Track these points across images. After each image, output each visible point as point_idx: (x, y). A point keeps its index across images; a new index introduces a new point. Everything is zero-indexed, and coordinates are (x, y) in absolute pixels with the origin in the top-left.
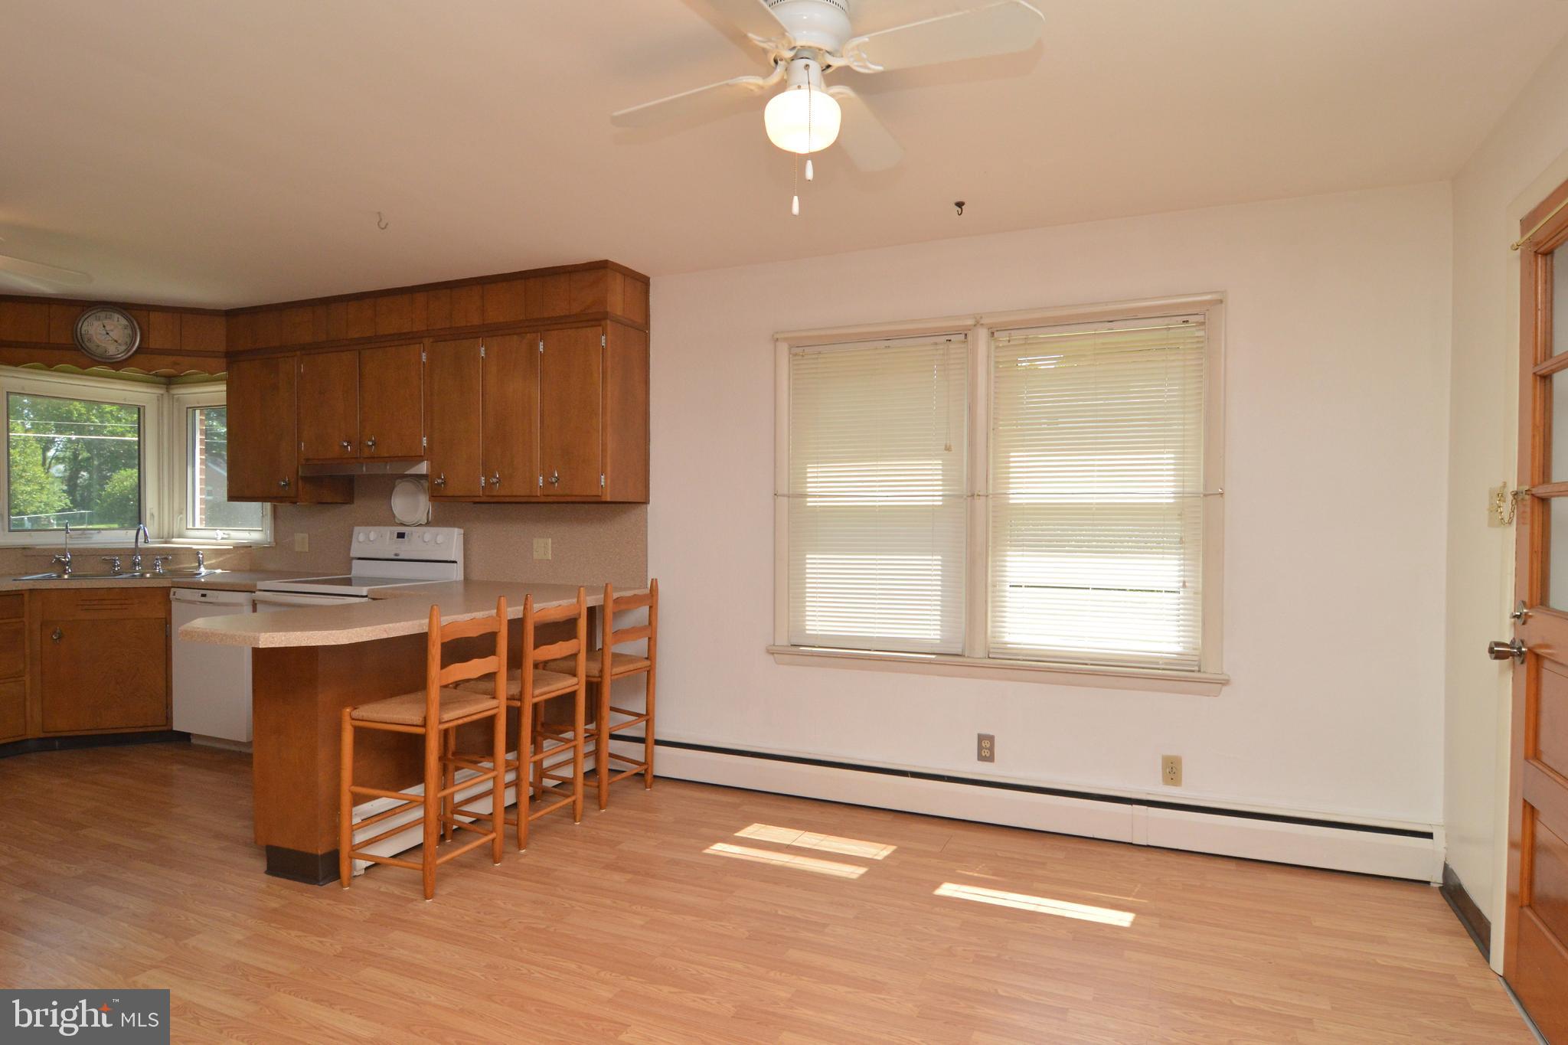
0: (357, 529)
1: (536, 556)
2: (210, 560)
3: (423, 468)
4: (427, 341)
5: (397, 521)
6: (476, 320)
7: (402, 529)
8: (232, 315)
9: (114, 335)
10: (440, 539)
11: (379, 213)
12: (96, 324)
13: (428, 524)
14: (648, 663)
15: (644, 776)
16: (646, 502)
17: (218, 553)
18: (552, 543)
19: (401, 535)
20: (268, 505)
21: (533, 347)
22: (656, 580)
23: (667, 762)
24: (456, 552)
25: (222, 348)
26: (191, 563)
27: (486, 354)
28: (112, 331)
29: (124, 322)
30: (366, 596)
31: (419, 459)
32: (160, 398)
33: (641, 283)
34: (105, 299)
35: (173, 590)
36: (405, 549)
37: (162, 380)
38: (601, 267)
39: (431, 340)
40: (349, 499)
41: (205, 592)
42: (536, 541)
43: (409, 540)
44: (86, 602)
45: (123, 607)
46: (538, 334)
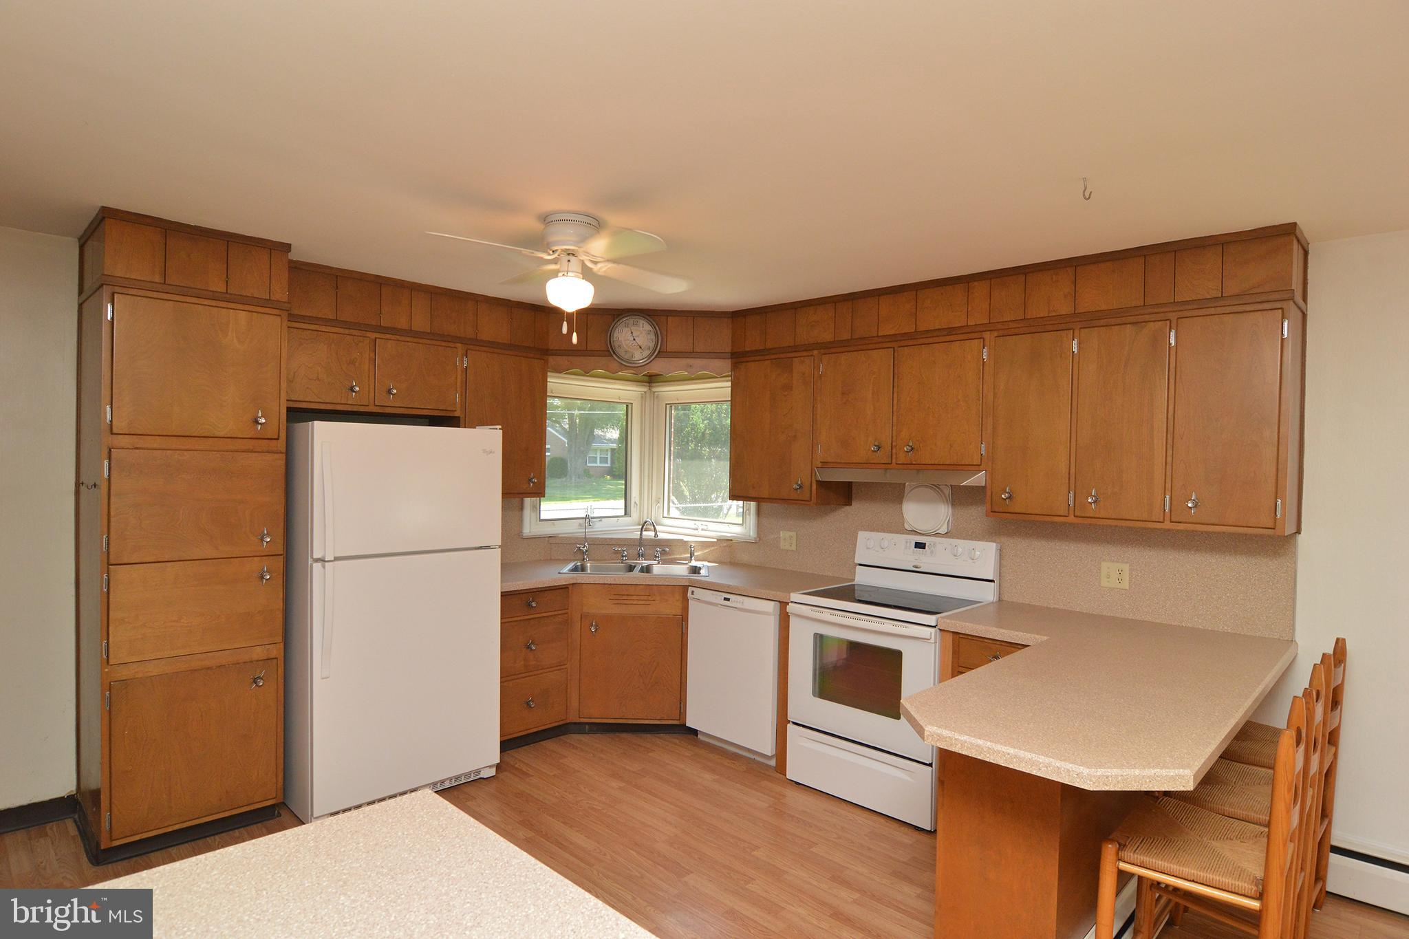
0: (862, 536)
1: (1104, 583)
2: (698, 550)
3: (979, 480)
4: (987, 335)
5: (907, 526)
6: (1064, 308)
7: (921, 539)
8: (739, 317)
9: (640, 341)
10: (975, 554)
11: (1085, 179)
12: (626, 330)
16: (1299, 530)
17: (704, 545)
18: (1131, 570)
19: (920, 546)
21: (1157, 340)
24: (988, 569)
25: (729, 349)
26: (681, 554)
27: (1079, 348)
28: (638, 336)
29: (648, 327)
30: (935, 627)
31: (976, 468)
32: (643, 397)
34: (634, 307)
35: (690, 589)
36: (923, 560)
37: (646, 379)
38: (1285, 232)
39: (996, 334)
40: (848, 501)
41: (728, 596)
42: (1104, 565)
43: (932, 552)
44: (617, 597)
45: (648, 602)
46: (1168, 322)
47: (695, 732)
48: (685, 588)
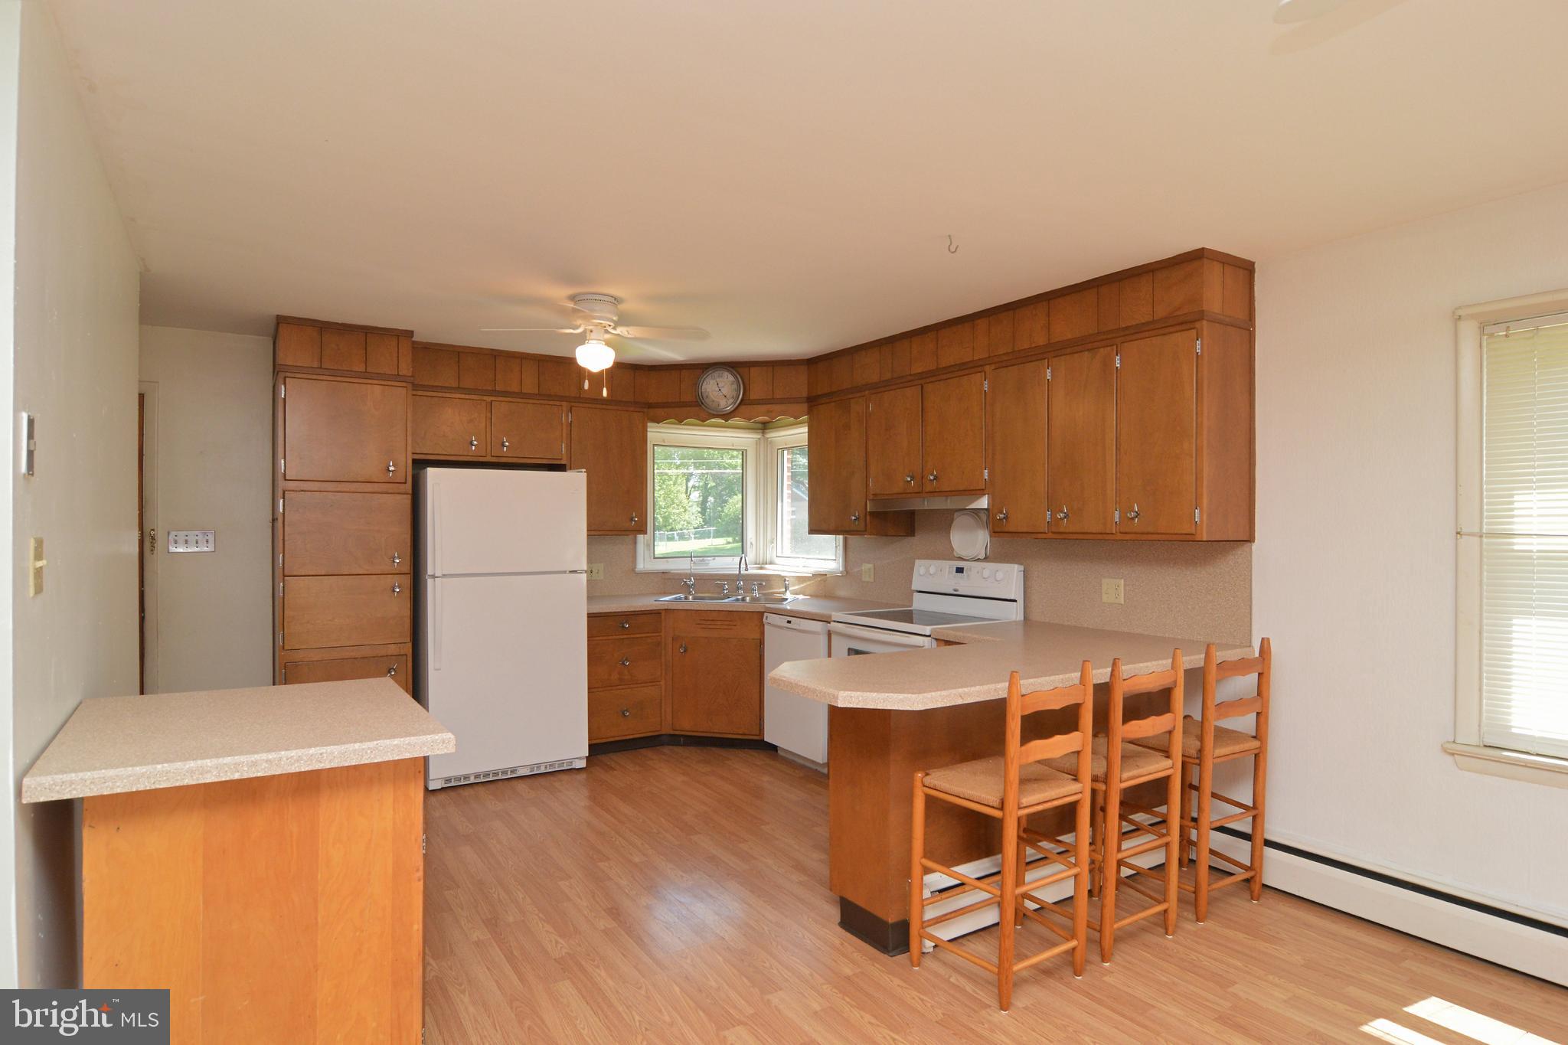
0: (918, 562)
1: (1105, 598)
2: (794, 586)
3: (983, 503)
4: (988, 368)
5: (955, 554)
6: (1041, 340)
7: (960, 564)
8: (813, 363)
9: (725, 391)
10: (1000, 575)
11: (950, 236)
12: (712, 382)
13: (986, 559)
14: (1256, 744)
15: (1253, 885)
16: (1251, 539)
17: (801, 579)
18: (1125, 585)
19: (960, 570)
20: (841, 537)
21: (1107, 363)
22: (1268, 639)
23: (1279, 870)
24: (1015, 590)
25: (805, 394)
26: (780, 588)
27: (1052, 376)
28: (723, 387)
29: (731, 378)
30: (929, 636)
31: (979, 493)
32: (758, 443)
33: (1246, 269)
34: (716, 361)
35: (766, 614)
36: (963, 584)
37: (760, 426)
38: (1197, 257)
39: (993, 367)
40: (910, 531)
41: (789, 619)
42: (1105, 582)
43: (968, 576)
44: (704, 622)
45: (730, 627)
46: (1115, 347)
47: (774, 748)
48: (761, 614)
